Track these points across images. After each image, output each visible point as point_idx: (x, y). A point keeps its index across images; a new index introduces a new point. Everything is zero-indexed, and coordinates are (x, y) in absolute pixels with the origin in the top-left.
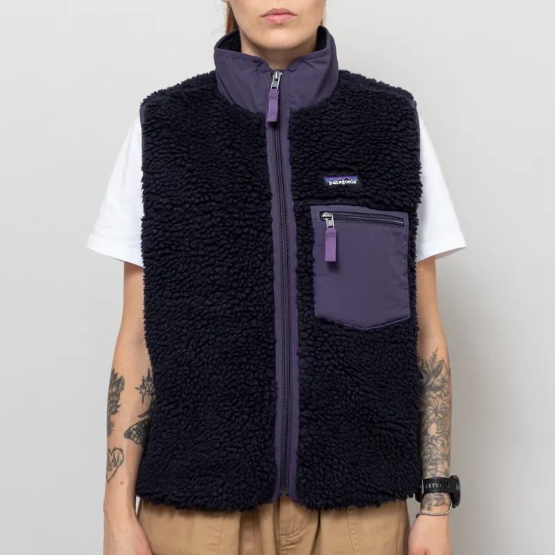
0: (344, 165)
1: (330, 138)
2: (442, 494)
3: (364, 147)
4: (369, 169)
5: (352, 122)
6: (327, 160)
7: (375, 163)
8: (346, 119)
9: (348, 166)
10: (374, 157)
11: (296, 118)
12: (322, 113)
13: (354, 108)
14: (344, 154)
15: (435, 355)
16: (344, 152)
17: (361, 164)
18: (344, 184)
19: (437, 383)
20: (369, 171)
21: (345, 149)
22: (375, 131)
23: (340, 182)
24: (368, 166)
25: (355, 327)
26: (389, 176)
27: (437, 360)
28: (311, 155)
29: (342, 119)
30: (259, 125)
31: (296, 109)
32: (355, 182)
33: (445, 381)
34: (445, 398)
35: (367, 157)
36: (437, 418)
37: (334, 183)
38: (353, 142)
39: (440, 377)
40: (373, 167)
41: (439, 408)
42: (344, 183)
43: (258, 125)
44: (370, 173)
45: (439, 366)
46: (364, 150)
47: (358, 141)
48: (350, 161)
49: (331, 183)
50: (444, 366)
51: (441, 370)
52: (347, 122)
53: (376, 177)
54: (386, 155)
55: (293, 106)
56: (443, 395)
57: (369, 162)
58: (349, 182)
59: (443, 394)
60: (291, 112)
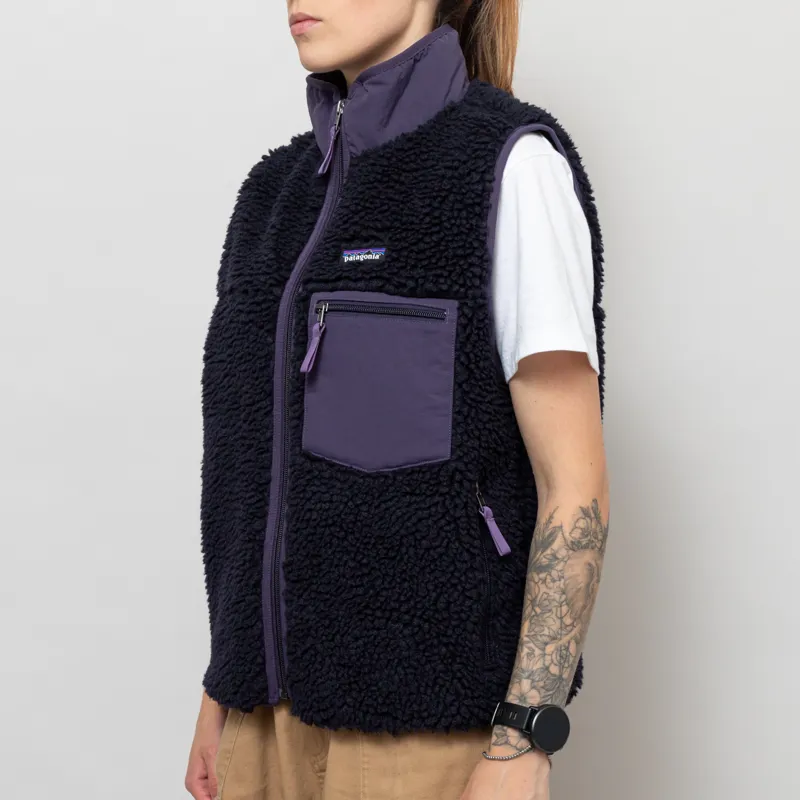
2: (505, 728)
15: (551, 517)
18: (361, 260)
19: (544, 560)
23: (358, 258)
25: (354, 467)
26: (421, 246)
27: (551, 526)
32: (377, 257)
33: (557, 559)
34: (551, 585)
36: (533, 613)
37: (351, 259)
39: (549, 552)
41: (538, 599)
42: (362, 258)
45: (551, 535)
49: (346, 259)
50: (560, 535)
51: (553, 541)
56: (548, 580)
58: (369, 257)
59: (548, 577)
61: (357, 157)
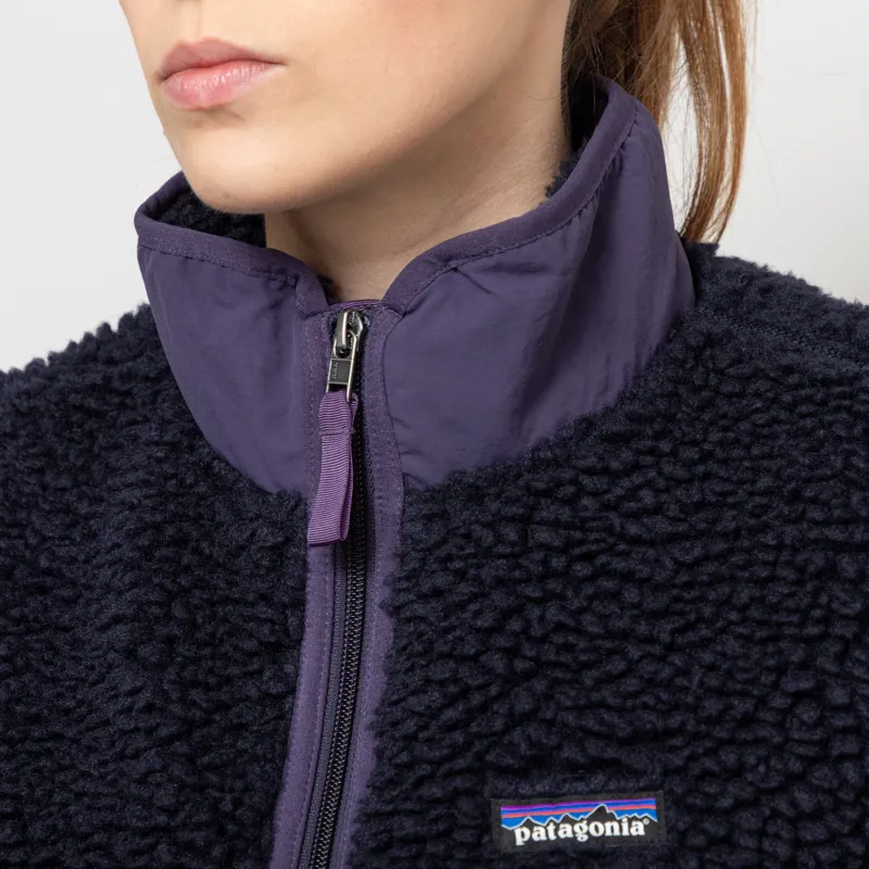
0: (593, 748)
1: (553, 613)
3: (707, 657)
4: (709, 763)
5: (682, 528)
6: (515, 720)
7: (744, 735)
8: (658, 509)
9: (611, 753)
10: (741, 706)
11: (429, 518)
12: (539, 494)
13: (706, 456)
14: (607, 694)
16: (611, 679)
17: (677, 741)
18: (582, 837)
20: (706, 774)
21: (618, 665)
22: (772, 578)
23: (566, 831)
24: (712, 752)
26: (805, 799)
28: (451, 702)
29: (635, 516)
30: (278, 550)
31: (431, 474)
32: (639, 829)
35: (712, 706)
37: (539, 834)
38: (664, 629)
40: (730, 758)
42: (582, 831)
43: (274, 547)
44: (712, 789)
46: (711, 668)
47: (690, 627)
48: (624, 730)
49: (521, 836)
52: (662, 526)
53: (739, 805)
54: (799, 696)
55: (412, 464)
57: (721, 733)
58: (608, 829)
60: (407, 493)
61: (436, 494)
